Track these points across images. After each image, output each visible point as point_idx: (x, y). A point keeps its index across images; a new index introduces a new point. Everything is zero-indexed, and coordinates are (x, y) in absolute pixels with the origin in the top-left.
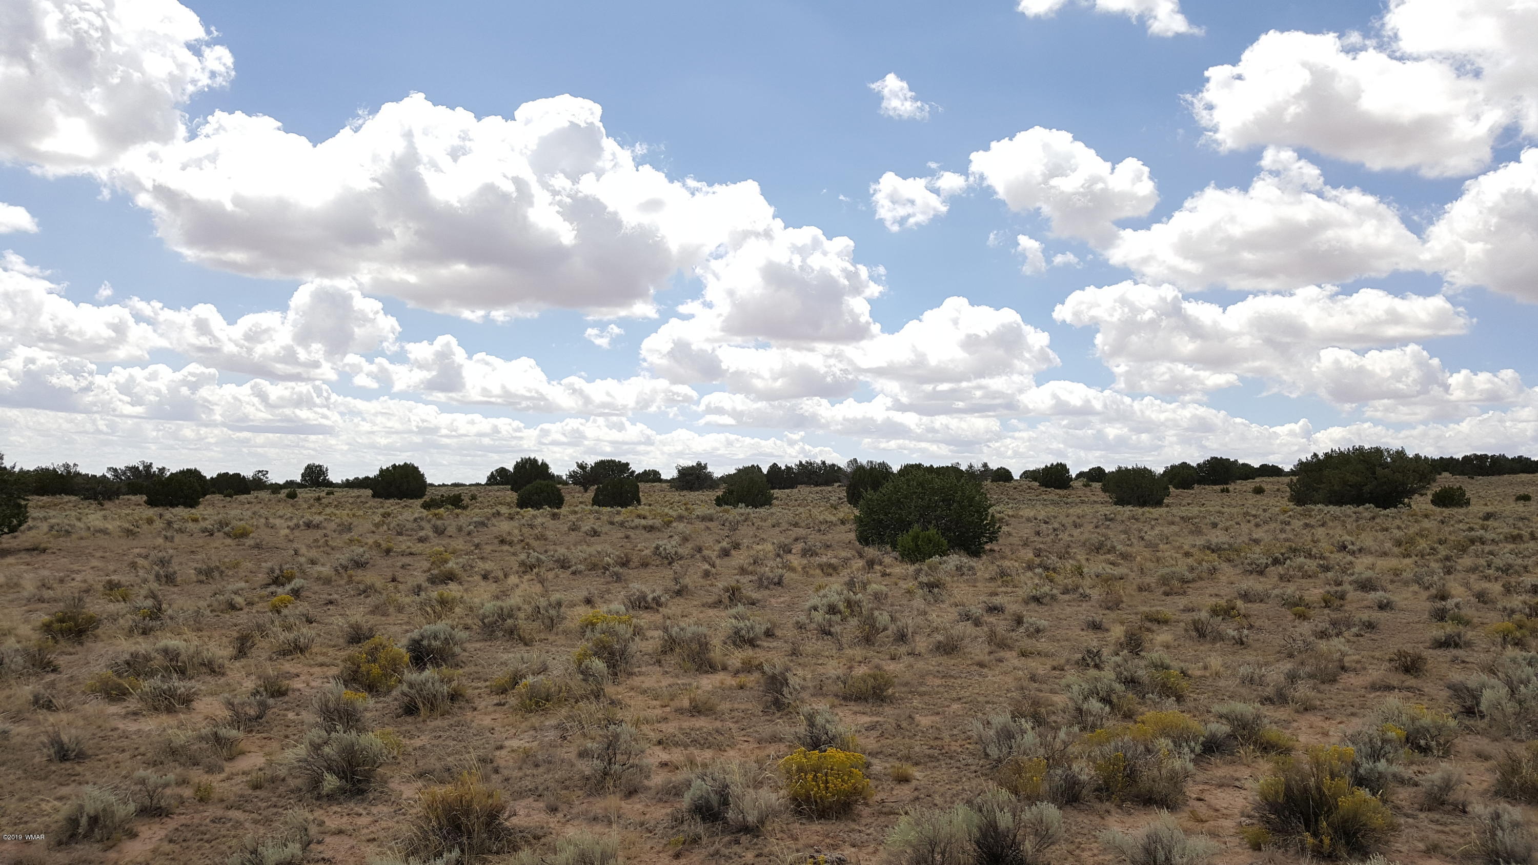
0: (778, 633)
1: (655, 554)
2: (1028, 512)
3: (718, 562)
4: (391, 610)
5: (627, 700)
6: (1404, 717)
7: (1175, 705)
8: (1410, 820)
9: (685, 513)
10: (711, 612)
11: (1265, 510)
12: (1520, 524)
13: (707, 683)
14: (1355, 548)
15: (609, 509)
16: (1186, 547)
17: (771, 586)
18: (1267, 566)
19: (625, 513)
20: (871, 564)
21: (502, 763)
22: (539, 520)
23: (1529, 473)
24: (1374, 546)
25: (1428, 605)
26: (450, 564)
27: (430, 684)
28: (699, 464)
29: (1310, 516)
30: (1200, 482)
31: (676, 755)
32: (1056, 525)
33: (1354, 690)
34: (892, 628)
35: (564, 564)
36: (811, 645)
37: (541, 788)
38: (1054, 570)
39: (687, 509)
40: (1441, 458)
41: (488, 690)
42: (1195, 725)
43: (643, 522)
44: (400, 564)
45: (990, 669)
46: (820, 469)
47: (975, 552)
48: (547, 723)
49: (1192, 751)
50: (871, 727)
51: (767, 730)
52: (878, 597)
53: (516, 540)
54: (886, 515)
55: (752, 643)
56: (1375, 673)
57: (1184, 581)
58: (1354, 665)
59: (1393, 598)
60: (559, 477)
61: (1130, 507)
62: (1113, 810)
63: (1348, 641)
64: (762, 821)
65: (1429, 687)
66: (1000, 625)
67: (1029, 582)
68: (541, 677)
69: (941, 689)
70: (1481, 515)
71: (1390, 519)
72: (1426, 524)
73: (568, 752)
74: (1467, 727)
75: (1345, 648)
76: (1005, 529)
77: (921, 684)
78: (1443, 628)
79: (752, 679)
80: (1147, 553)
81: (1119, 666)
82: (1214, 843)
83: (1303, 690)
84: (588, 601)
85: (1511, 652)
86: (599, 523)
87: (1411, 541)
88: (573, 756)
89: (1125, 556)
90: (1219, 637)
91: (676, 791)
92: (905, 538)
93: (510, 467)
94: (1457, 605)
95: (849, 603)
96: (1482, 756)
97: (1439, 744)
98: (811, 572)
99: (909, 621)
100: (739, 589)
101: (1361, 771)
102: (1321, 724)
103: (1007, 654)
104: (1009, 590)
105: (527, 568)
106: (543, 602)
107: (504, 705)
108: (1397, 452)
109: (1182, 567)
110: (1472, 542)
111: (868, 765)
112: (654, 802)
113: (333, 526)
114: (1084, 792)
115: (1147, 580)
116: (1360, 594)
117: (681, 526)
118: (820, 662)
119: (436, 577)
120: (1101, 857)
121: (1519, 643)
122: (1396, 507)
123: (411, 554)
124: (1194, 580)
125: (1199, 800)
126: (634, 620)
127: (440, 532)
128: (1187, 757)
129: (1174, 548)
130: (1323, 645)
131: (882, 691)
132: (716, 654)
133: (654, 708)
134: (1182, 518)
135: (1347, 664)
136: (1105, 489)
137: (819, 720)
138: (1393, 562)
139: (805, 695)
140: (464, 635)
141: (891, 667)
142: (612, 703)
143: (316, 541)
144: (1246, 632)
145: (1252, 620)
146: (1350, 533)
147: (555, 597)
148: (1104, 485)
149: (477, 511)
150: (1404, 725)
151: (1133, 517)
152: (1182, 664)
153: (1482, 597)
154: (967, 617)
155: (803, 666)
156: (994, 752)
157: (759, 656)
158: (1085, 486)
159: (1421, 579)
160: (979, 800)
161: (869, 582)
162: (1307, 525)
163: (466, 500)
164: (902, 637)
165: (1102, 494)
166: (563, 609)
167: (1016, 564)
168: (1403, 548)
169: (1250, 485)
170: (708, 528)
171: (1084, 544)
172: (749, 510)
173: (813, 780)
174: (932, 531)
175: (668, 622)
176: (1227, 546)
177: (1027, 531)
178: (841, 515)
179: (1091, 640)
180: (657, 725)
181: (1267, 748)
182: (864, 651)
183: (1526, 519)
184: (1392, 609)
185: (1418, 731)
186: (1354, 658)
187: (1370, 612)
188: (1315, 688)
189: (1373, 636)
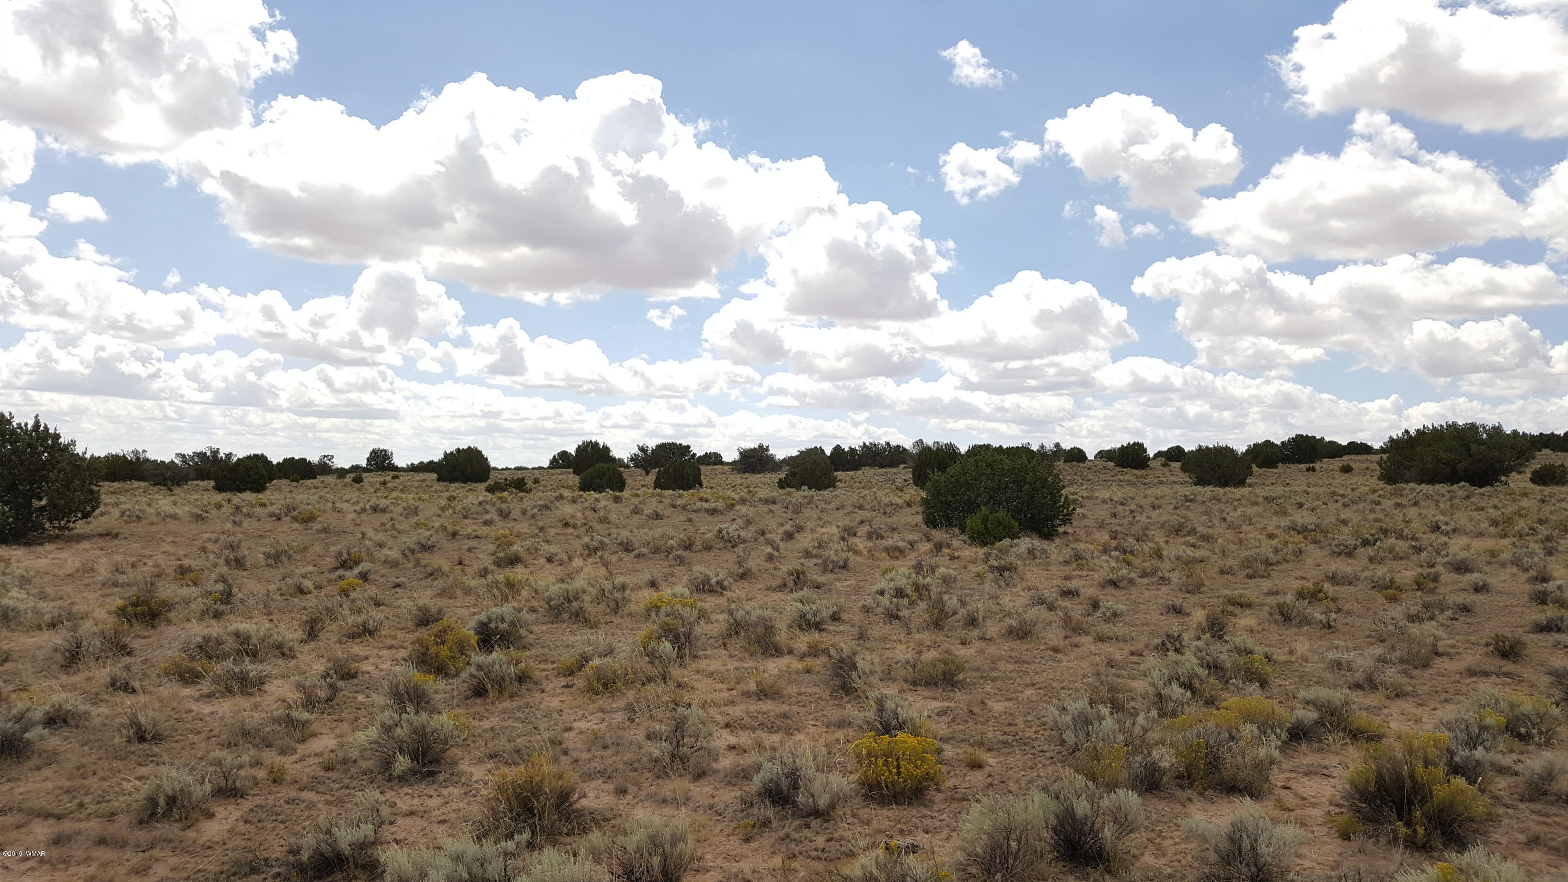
0: (844, 616)
1: (717, 537)
2: (1104, 494)
3: (782, 545)
4: (459, 592)
5: (694, 683)
6: (1503, 704)
7: (1259, 691)
8: (1510, 811)
9: (748, 497)
10: (777, 596)
11: (1353, 490)
13: (773, 666)
14: (1449, 528)
15: (671, 492)
16: (1270, 529)
17: (836, 570)
18: (1356, 547)
19: (686, 497)
20: (939, 547)
21: (570, 744)
22: (602, 503)
24: (1469, 527)
25: (1528, 587)
26: (515, 548)
27: (497, 667)
28: (761, 446)
29: (1402, 495)
30: (1287, 460)
31: (744, 738)
32: (1133, 507)
33: (1448, 676)
34: (962, 612)
35: (627, 547)
36: (879, 629)
37: (610, 770)
38: (1132, 552)
39: (749, 492)
40: (1541, 434)
41: (555, 672)
42: (1279, 710)
43: (705, 505)
44: (466, 547)
45: (1066, 654)
46: (885, 451)
47: (1048, 535)
48: (614, 706)
49: (1279, 737)
50: (942, 713)
51: (835, 714)
52: (945, 580)
53: (579, 523)
54: (954, 496)
55: (818, 626)
56: (1472, 658)
57: (1268, 563)
58: (1448, 650)
59: (1489, 580)
60: (621, 460)
61: (1211, 488)
62: (1195, 798)
63: (1442, 625)
64: (832, 806)
65: (1528, 673)
66: (1076, 609)
67: (1106, 566)
68: (607, 659)
69: (1014, 675)
71: (1486, 498)
72: (1525, 503)
73: (637, 734)
75: (1440, 633)
76: (1079, 510)
77: (993, 669)
78: (1544, 611)
79: (818, 663)
80: (1230, 535)
81: (1201, 651)
82: (1301, 832)
83: (1394, 675)
84: (653, 584)
86: (661, 506)
87: (1509, 521)
88: (641, 738)
89: (1207, 538)
90: (1305, 621)
91: (744, 775)
92: (973, 521)
93: (572, 450)
94: (1559, 587)
95: (917, 587)
97: (1540, 732)
98: (878, 555)
99: (979, 605)
100: (804, 573)
101: (1457, 759)
102: (1414, 710)
103: (1083, 639)
104: (1085, 573)
105: (591, 551)
106: (607, 585)
107: (571, 687)
108: (1493, 428)
109: (1266, 549)
111: (939, 751)
112: (723, 785)
113: (399, 509)
114: (1165, 779)
115: (1230, 562)
116: (1455, 576)
117: (744, 509)
118: (888, 646)
119: (502, 559)
120: (1183, 846)
122: (1492, 485)
123: (477, 537)
124: (1278, 563)
125: (1286, 788)
126: (699, 604)
127: (504, 515)
128: (1273, 744)
129: (1257, 529)
130: (1414, 629)
131: (953, 675)
132: (782, 637)
133: (721, 691)
134: (1266, 498)
135: (1440, 649)
136: (1184, 469)
137: (889, 705)
138: (1489, 543)
139: (874, 680)
140: (531, 617)
141: (961, 652)
142: (679, 685)
143: (383, 524)
144: (1333, 615)
145: (1340, 603)
146: (1443, 513)
147: (620, 580)
148: (1183, 465)
149: (540, 494)
150: (1503, 712)
151: (1214, 498)
152: (1267, 649)
154: (1041, 601)
155: (872, 650)
156: (1069, 737)
157: (825, 639)
158: (1164, 465)
159: (1520, 560)
160: (1055, 787)
161: (938, 566)
162: (1398, 505)
163: (530, 484)
164: (972, 622)
165: (1182, 474)
166: (628, 592)
167: (1091, 547)
168: (1500, 528)
169: (1337, 463)
170: (771, 511)
171: (1163, 526)
172: (813, 492)
173: (884, 765)
174: (1002, 514)
175: (733, 606)
176: (1313, 527)
177: (1102, 513)
178: (907, 497)
179: (1173, 625)
180: (724, 709)
181: (1355, 734)
182: (934, 637)
184: (1488, 591)
185: (1518, 718)
186: (1448, 642)
187: (1465, 595)
188: (1406, 673)
189: (1468, 620)
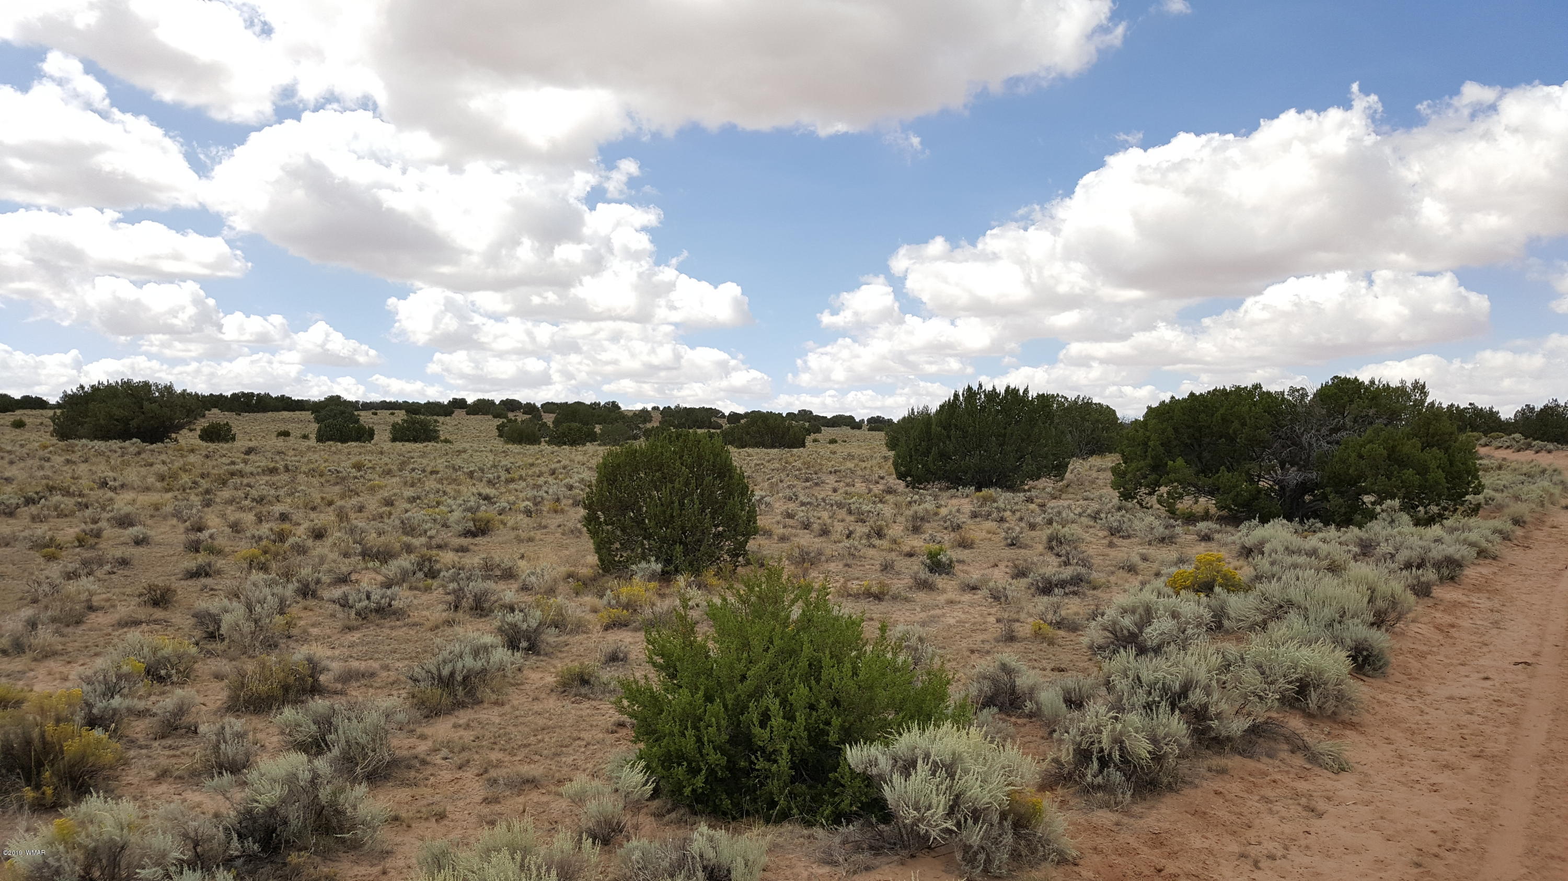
6: (146, 650)
8: (144, 751)
12: (278, 458)
14: (117, 484)
18: (18, 506)
23: (289, 411)
24: (137, 483)
25: (184, 537)
29: (73, 452)
33: (101, 630)
40: (211, 395)
56: (123, 611)
58: (103, 603)
59: (150, 533)
63: (99, 580)
65: (176, 618)
70: (243, 449)
71: (155, 454)
72: (192, 458)
74: (208, 652)
75: (96, 587)
78: (196, 559)
83: (45, 636)
85: (257, 576)
87: (174, 476)
94: (211, 536)
96: (218, 677)
97: (178, 672)
101: (95, 711)
102: (61, 669)
108: (165, 387)
110: (233, 474)
116: (117, 531)
121: (264, 568)
122: (162, 442)
130: (71, 587)
135: (95, 604)
138: (155, 497)
146: (113, 469)
150: (145, 658)
153: (236, 527)
159: (180, 512)
162: (68, 461)
168: (166, 483)
169: (10, 418)
183: (283, 453)
184: (148, 544)
185: (158, 662)
186: (104, 596)
187: (123, 548)
188: (57, 632)
189: (126, 573)
